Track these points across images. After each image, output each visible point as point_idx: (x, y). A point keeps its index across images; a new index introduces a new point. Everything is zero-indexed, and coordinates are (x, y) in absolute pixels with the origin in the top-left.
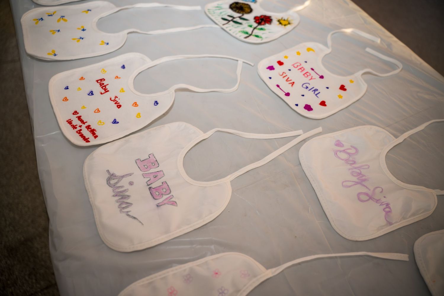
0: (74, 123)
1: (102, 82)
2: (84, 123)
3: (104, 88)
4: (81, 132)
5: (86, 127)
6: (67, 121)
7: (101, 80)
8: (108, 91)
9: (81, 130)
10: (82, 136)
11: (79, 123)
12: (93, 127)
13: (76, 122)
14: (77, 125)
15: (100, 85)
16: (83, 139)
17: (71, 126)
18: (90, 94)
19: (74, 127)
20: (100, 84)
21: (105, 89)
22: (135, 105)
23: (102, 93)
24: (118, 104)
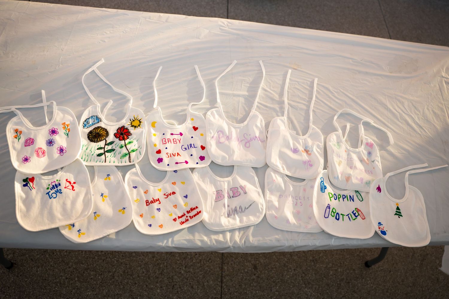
0: (184, 220)
1: (149, 202)
2: (185, 215)
3: (155, 201)
4: (191, 216)
5: (188, 213)
6: (181, 224)
7: (146, 203)
8: (158, 199)
9: (190, 217)
10: (195, 216)
11: (184, 218)
12: (189, 209)
13: (183, 219)
14: (186, 219)
15: (153, 203)
16: (197, 215)
17: (185, 222)
18: (159, 210)
19: (187, 220)
20: (151, 203)
21: (157, 200)
22: (174, 183)
23: (159, 203)
24: (172, 193)
